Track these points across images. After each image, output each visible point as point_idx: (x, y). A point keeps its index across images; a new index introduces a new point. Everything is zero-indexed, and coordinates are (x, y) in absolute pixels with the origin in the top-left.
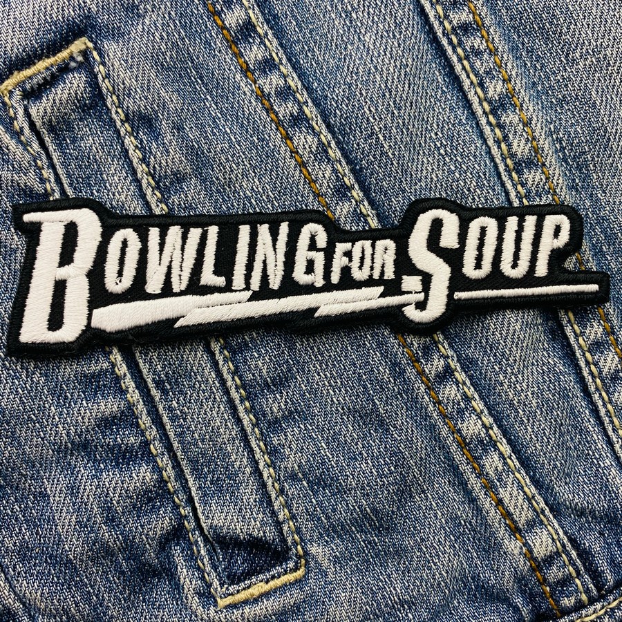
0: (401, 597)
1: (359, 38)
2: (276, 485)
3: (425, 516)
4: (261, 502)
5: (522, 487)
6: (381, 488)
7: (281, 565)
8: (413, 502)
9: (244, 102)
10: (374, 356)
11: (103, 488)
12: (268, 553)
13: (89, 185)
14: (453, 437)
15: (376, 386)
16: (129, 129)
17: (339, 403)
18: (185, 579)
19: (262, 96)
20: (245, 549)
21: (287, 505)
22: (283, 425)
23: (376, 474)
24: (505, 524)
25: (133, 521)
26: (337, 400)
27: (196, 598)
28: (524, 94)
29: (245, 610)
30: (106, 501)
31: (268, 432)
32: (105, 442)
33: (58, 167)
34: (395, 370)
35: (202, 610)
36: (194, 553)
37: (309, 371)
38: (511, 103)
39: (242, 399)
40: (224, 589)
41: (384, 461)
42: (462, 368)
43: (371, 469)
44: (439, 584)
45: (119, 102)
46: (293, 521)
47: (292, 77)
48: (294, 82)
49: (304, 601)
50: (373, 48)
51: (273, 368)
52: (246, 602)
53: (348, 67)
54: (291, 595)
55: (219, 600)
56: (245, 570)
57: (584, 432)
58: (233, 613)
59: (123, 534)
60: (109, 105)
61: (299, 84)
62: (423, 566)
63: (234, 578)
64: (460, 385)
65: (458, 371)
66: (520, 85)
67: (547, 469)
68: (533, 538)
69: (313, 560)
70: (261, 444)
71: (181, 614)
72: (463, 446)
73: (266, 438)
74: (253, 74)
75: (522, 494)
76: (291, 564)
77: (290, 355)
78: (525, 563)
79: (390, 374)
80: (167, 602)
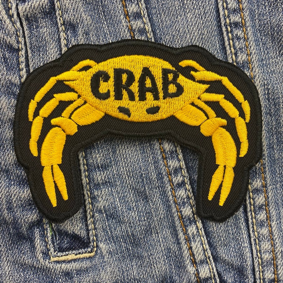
0: (135, 277)
1: (185, 14)
2: (91, 213)
3: (155, 244)
4: (82, 219)
5: (203, 244)
6: (138, 226)
7: (84, 248)
8: (151, 236)
9: (122, 30)
10: (151, 167)
11: (10, 193)
12: (80, 242)
13: (39, 51)
14: (177, 214)
15: (148, 181)
16: (64, 29)
17: (129, 183)
18: (38, 245)
19: (131, 30)
20: (69, 238)
21: (94, 223)
22: (101, 186)
23: (138, 219)
24: (190, 258)
25: (20, 212)
26: (129, 182)
27: (41, 254)
28: (255, 63)
29: (63, 265)
30: (10, 199)
31: (93, 188)
32: (16, 172)
33: (26, 38)
34: (159, 176)
35: (43, 260)
36: (45, 234)
37: (119, 165)
38: (248, 66)
39: (85, 170)
40: (55, 253)
41: (143, 214)
42: (190, 183)
43: (136, 216)
44: (154, 276)
45: (62, 14)
46: (95, 230)
47: (148, 25)
48: (148, 27)
49: (91, 267)
50: (190, 21)
51: (103, 160)
52: (64, 261)
53: (175, 27)
54: (85, 263)
55: (52, 258)
56: (67, 247)
57: (239, 228)
58: (57, 265)
59: (14, 216)
60: (57, 15)
61: (150, 29)
62: (148, 266)
63: (61, 250)
64: (187, 191)
65: (188, 184)
66: (255, 59)
67: (216, 240)
68: (201, 268)
69: (100, 250)
70: (89, 193)
71: (33, 259)
72: (181, 219)
73: (92, 191)
74: (129, 18)
75: (202, 247)
76: (89, 250)
77: (112, 156)
78: (195, 278)
79: (156, 177)
80: (28, 252)
